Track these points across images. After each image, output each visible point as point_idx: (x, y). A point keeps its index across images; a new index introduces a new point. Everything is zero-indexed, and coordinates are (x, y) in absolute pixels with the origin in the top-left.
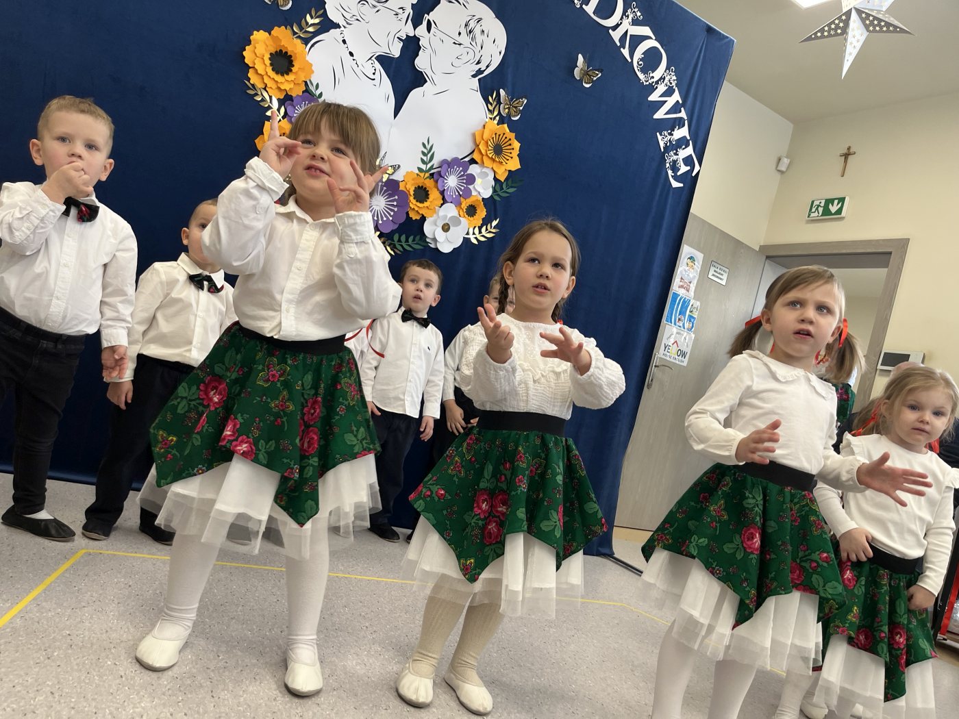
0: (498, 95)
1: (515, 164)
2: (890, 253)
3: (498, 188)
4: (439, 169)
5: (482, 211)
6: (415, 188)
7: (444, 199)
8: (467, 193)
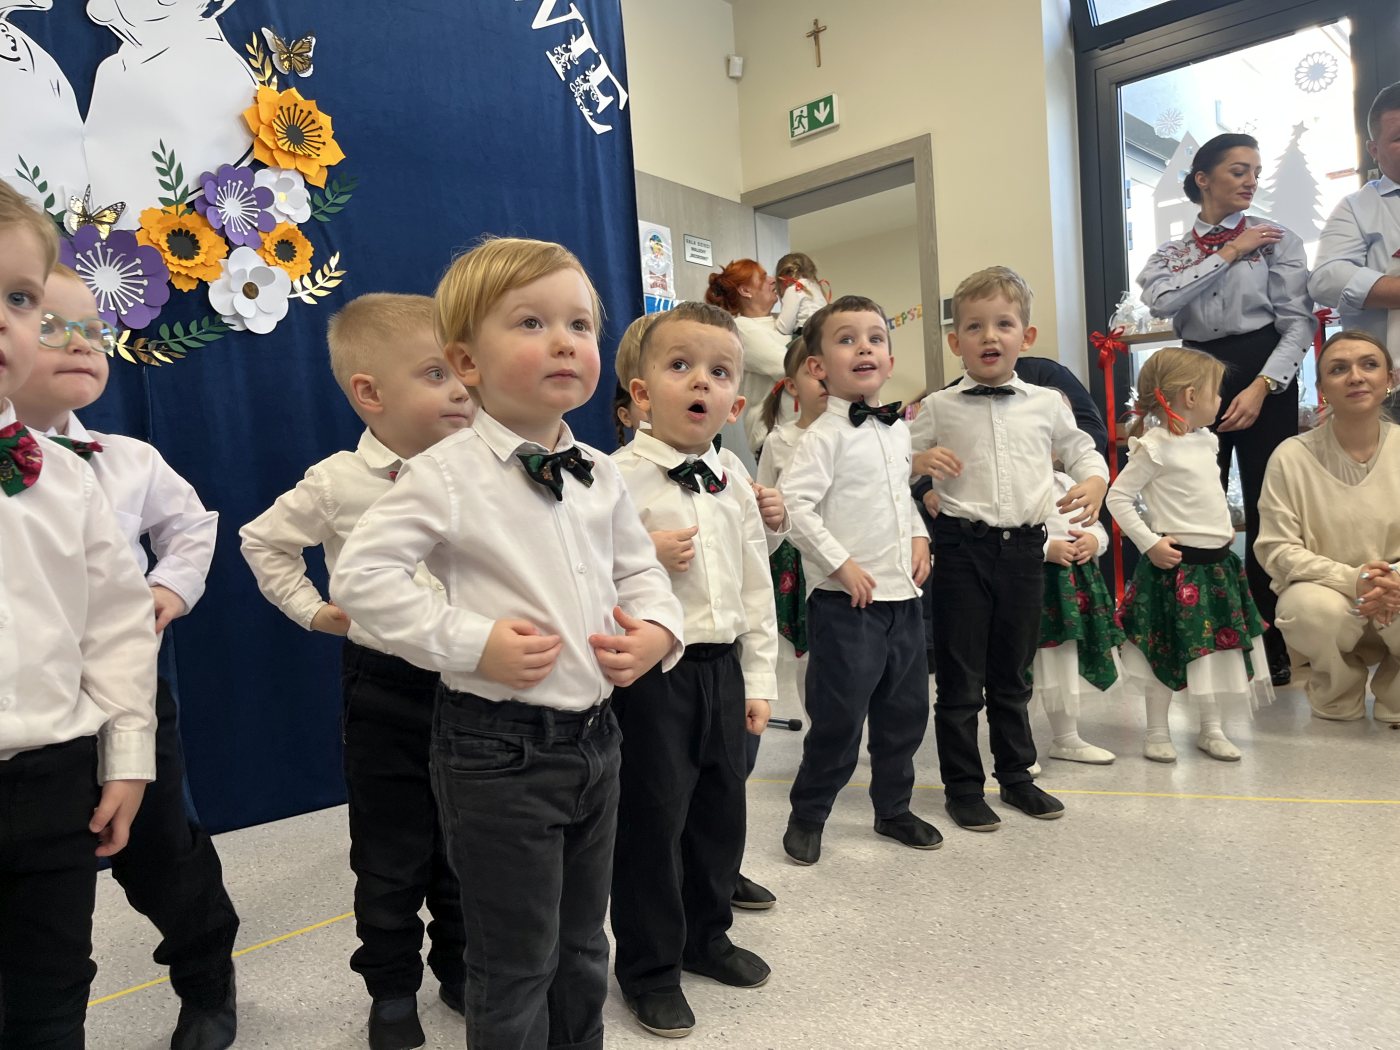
0: (261, 38)
1: (333, 154)
2: (911, 161)
3: (319, 201)
4: (200, 193)
5: (304, 247)
6: (168, 235)
7: (227, 242)
8: (268, 223)
